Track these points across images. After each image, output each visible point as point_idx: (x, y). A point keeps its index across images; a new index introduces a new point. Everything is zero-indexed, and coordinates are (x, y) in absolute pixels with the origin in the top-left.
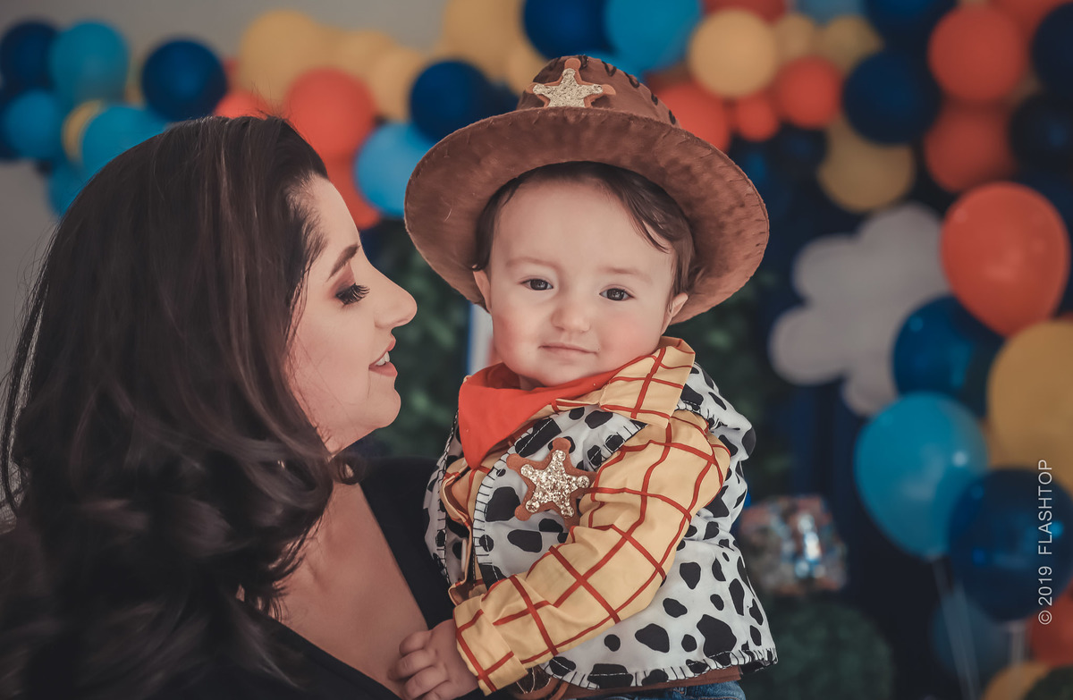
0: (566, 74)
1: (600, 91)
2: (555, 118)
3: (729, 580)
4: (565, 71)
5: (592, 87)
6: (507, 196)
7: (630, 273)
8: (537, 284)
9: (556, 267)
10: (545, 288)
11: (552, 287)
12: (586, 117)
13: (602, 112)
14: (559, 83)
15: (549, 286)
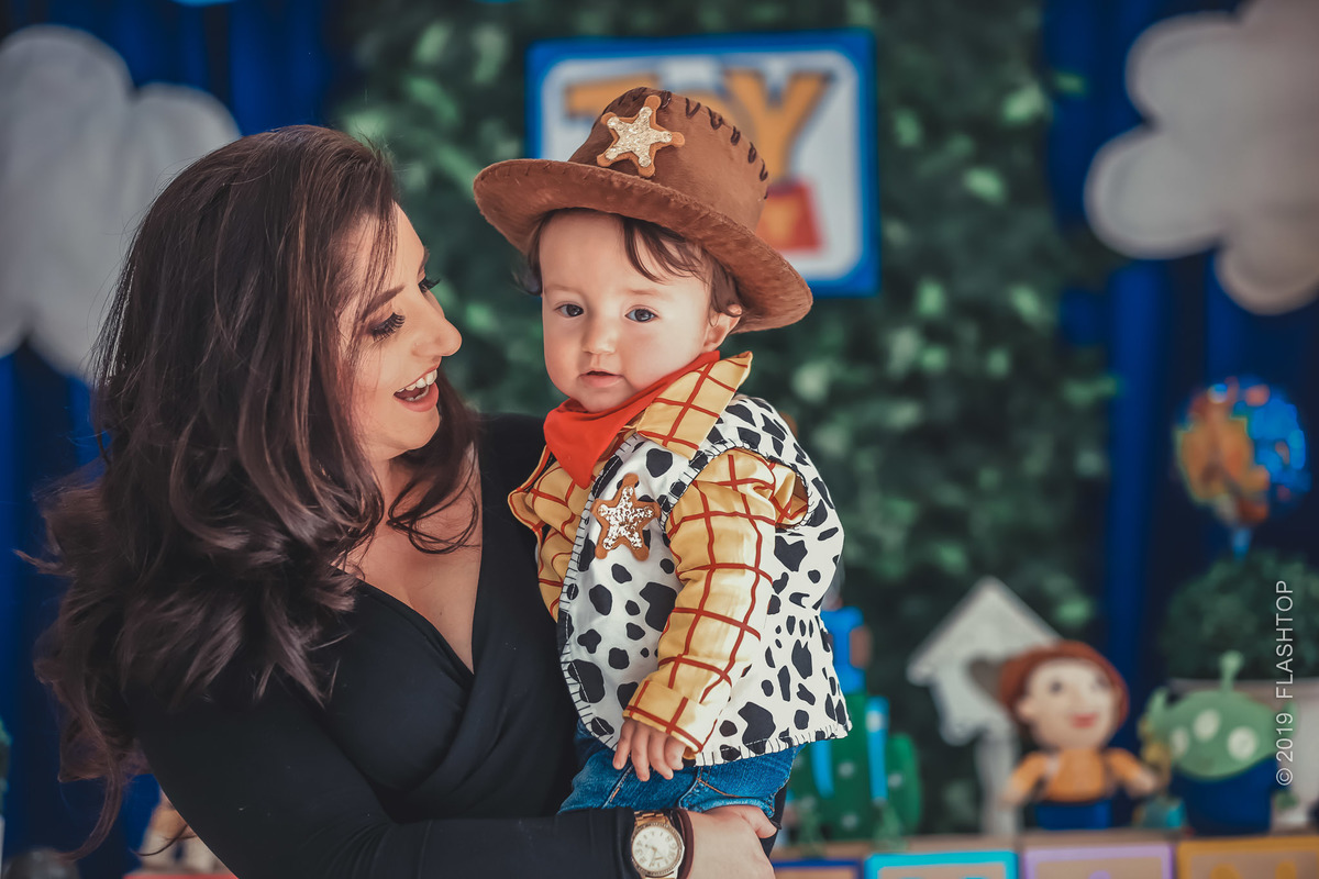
0: (644, 112)
1: (668, 140)
2: (603, 180)
3: (779, 667)
4: (643, 109)
5: (662, 133)
7: (650, 294)
8: (573, 310)
10: (578, 314)
11: (582, 314)
12: (631, 187)
13: (647, 184)
14: (632, 122)
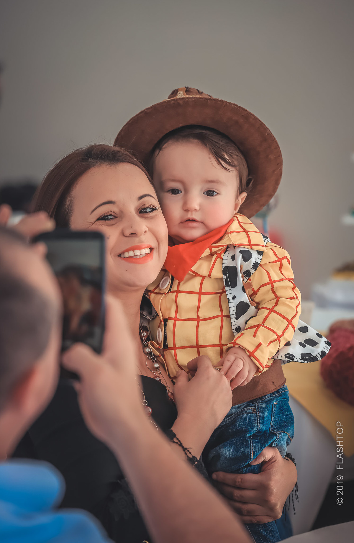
2: (174, 103)
4: (178, 93)
6: (157, 152)
7: (216, 182)
8: (174, 191)
9: (182, 182)
11: (181, 192)
12: (188, 101)
15: (180, 192)
